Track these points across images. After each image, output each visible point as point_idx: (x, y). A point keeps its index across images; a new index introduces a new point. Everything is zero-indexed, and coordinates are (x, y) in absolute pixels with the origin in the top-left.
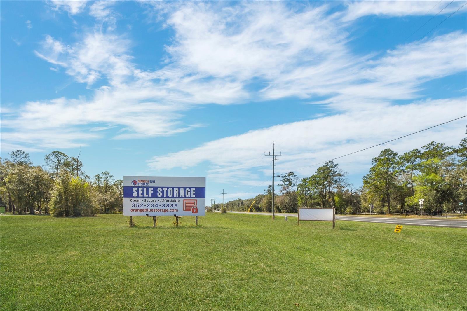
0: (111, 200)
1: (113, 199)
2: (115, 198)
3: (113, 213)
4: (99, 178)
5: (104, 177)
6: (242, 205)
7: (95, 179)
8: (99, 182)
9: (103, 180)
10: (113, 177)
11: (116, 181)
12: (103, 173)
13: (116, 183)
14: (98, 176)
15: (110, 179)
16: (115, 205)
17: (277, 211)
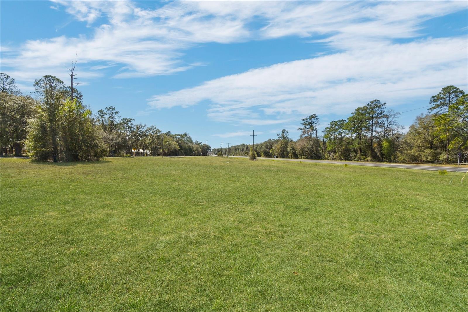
0: (118, 141)
1: (120, 139)
2: (122, 138)
3: (120, 156)
4: (102, 114)
5: (109, 113)
6: (247, 150)
7: (98, 115)
8: (103, 119)
9: (107, 117)
10: (119, 113)
11: (122, 119)
12: (107, 108)
13: (122, 121)
14: (101, 111)
15: (116, 116)
16: (122, 146)
17: (293, 157)
